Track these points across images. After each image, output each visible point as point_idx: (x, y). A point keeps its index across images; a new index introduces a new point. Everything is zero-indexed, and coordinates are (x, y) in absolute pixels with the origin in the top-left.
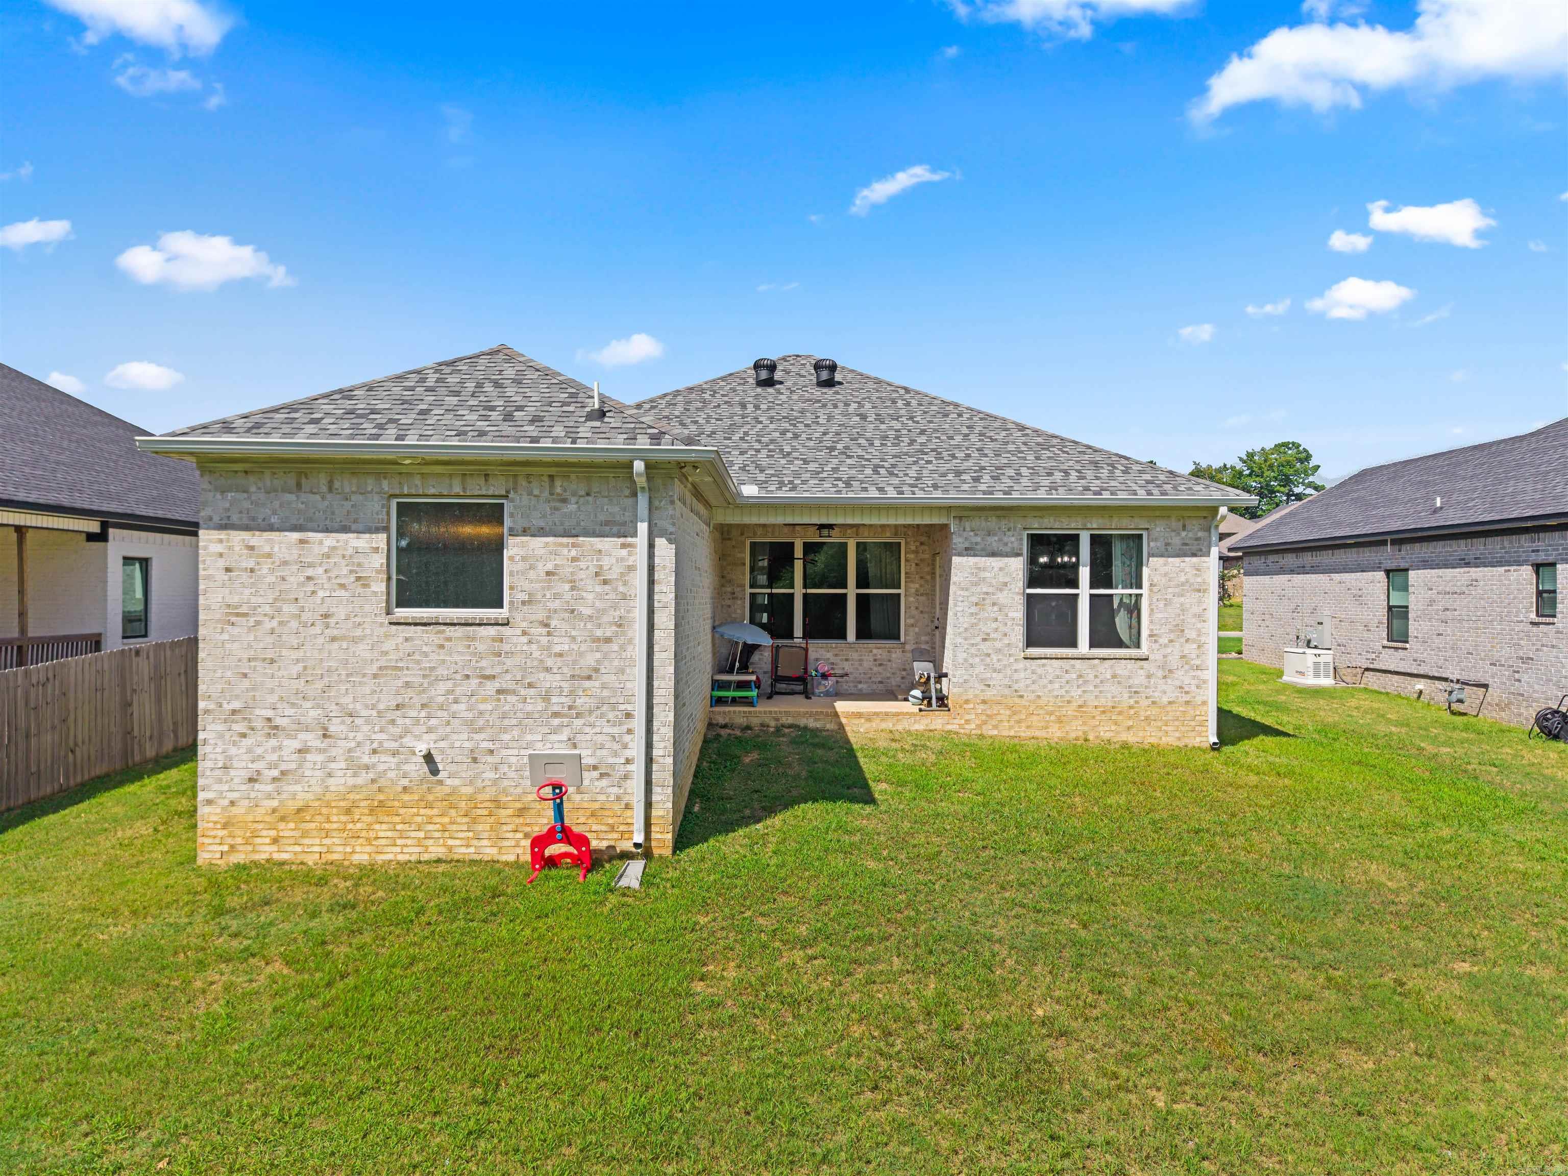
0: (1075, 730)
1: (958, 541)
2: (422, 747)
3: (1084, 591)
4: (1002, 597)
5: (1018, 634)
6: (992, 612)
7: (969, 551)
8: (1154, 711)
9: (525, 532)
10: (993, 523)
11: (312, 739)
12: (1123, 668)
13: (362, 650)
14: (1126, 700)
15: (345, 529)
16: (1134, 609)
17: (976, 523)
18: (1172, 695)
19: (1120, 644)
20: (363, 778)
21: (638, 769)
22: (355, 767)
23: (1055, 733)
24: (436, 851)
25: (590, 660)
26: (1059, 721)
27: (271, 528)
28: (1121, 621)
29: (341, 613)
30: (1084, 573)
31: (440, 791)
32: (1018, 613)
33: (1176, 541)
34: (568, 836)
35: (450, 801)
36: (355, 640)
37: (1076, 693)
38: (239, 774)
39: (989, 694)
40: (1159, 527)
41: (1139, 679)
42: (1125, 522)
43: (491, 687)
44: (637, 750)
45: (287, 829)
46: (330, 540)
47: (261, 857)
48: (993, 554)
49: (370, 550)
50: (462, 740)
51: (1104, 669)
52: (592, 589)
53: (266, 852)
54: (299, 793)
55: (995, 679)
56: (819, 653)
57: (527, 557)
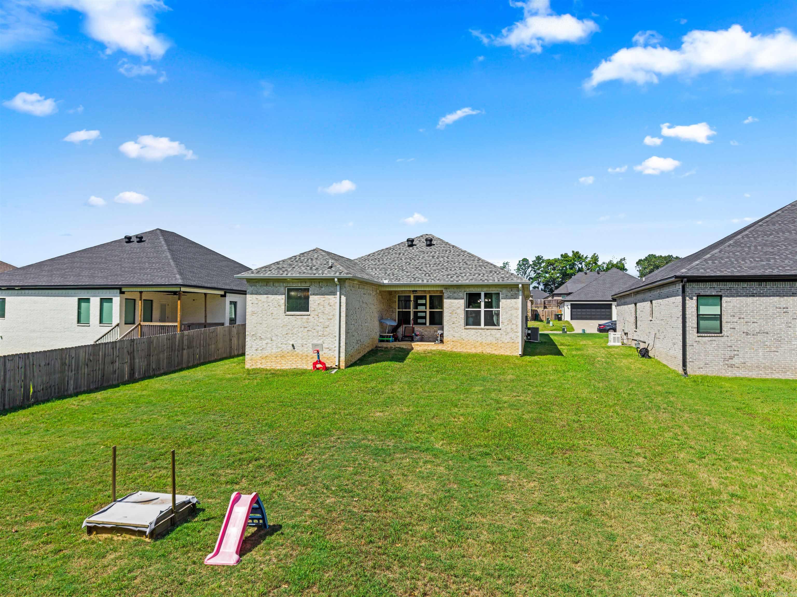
0: (479, 350)
1: (445, 295)
2: (291, 343)
3: (483, 309)
4: (458, 311)
5: (462, 322)
6: (455, 315)
7: (449, 298)
8: (502, 345)
9: (314, 294)
10: (455, 290)
11: (269, 341)
12: (494, 332)
13: (279, 321)
14: (494, 341)
15: (276, 294)
16: (498, 314)
17: (451, 290)
18: (508, 340)
19: (495, 325)
20: (280, 349)
21: (337, 349)
22: (277, 347)
23: (473, 350)
24: (294, 366)
25: (327, 323)
26: (475, 347)
27: (261, 294)
28: (495, 319)
29: (275, 313)
30: (482, 304)
31: (295, 353)
32: (462, 315)
33: (509, 294)
34: (320, 362)
35: (297, 355)
36: (278, 319)
37: (479, 339)
38: (254, 349)
39: (454, 339)
40: (504, 291)
41: (498, 335)
42: (494, 289)
43: (306, 329)
44: (337, 345)
45: (263, 361)
46: (273, 297)
47: (258, 367)
48: (456, 299)
49: (281, 299)
50: (300, 341)
51: (488, 332)
52: (328, 307)
53: (259, 366)
54: (266, 353)
55: (457, 335)
56: (418, 329)
57: (314, 300)
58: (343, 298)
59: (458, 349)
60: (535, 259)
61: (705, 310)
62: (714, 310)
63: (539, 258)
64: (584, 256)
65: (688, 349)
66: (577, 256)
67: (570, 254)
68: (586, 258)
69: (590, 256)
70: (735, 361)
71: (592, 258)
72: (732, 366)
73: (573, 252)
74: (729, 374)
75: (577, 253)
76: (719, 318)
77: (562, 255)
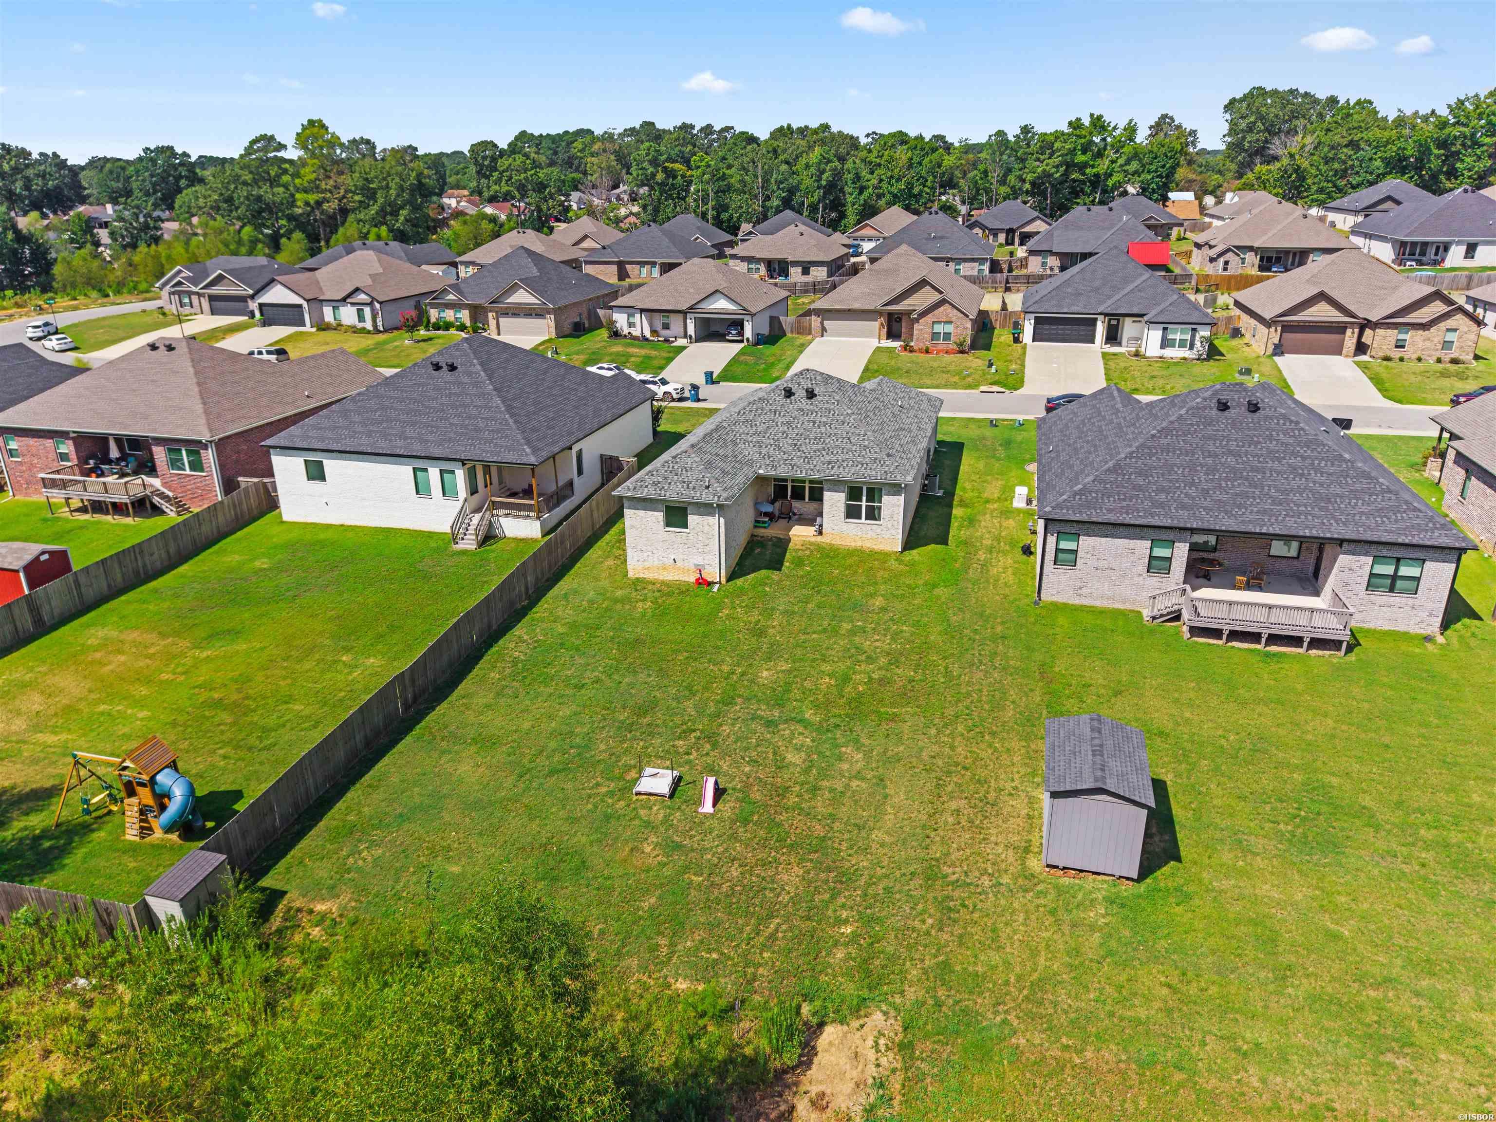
0: (859, 544)
1: (826, 488)
2: (672, 557)
3: (864, 503)
4: (839, 504)
5: (843, 515)
6: (835, 508)
7: (829, 490)
8: (882, 540)
9: (693, 515)
10: (836, 483)
11: (650, 554)
12: (874, 527)
13: (659, 535)
14: (875, 536)
15: (654, 511)
16: (880, 508)
17: (831, 483)
18: (889, 535)
19: (876, 520)
20: (661, 562)
21: (718, 565)
22: (658, 560)
23: (853, 544)
24: (676, 579)
25: (707, 543)
26: (854, 541)
27: (641, 510)
28: (876, 512)
29: (654, 528)
30: (864, 498)
31: (677, 566)
32: (843, 509)
33: (892, 492)
34: (703, 579)
35: (679, 568)
36: (657, 534)
37: (860, 533)
38: (635, 559)
39: (834, 531)
40: (887, 488)
41: (879, 531)
42: (877, 486)
43: (687, 546)
44: (717, 562)
45: (646, 572)
46: (651, 514)
48: (836, 492)
49: (660, 516)
50: (681, 557)
51: (869, 527)
52: (706, 528)
53: (642, 576)
54: (647, 564)
55: (836, 528)
56: (796, 505)
57: (692, 519)
58: (722, 520)
59: (837, 542)
60: (1018, 131)
61: (1064, 545)
62: (1071, 545)
63: (1026, 130)
64: (1112, 125)
65: (1044, 577)
66: (1098, 123)
67: (1086, 121)
68: (1115, 128)
69: (1121, 126)
70: (1084, 591)
71: (1125, 129)
72: (1080, 595)
73: (1092, 115)
74: (1077, 601)
75: (1100, 117)
76: (1075, 552)
77: (1070, 123)
